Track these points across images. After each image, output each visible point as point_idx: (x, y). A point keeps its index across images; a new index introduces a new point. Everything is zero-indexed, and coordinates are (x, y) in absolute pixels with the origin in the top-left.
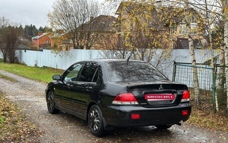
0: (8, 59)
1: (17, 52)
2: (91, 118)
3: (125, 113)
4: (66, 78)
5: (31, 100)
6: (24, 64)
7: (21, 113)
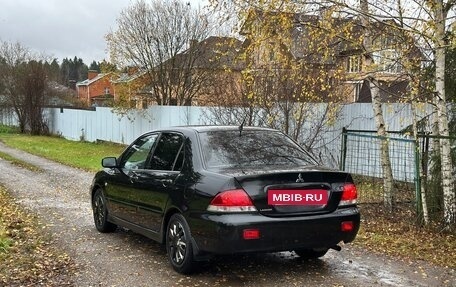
0: (28, 127)
1: (46, 112)
2: (170, 240)
3: (231, 228)
4: (128, 164)
5: (66, 206)
6: (59, 137)
7: (43, 233)
